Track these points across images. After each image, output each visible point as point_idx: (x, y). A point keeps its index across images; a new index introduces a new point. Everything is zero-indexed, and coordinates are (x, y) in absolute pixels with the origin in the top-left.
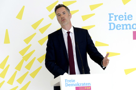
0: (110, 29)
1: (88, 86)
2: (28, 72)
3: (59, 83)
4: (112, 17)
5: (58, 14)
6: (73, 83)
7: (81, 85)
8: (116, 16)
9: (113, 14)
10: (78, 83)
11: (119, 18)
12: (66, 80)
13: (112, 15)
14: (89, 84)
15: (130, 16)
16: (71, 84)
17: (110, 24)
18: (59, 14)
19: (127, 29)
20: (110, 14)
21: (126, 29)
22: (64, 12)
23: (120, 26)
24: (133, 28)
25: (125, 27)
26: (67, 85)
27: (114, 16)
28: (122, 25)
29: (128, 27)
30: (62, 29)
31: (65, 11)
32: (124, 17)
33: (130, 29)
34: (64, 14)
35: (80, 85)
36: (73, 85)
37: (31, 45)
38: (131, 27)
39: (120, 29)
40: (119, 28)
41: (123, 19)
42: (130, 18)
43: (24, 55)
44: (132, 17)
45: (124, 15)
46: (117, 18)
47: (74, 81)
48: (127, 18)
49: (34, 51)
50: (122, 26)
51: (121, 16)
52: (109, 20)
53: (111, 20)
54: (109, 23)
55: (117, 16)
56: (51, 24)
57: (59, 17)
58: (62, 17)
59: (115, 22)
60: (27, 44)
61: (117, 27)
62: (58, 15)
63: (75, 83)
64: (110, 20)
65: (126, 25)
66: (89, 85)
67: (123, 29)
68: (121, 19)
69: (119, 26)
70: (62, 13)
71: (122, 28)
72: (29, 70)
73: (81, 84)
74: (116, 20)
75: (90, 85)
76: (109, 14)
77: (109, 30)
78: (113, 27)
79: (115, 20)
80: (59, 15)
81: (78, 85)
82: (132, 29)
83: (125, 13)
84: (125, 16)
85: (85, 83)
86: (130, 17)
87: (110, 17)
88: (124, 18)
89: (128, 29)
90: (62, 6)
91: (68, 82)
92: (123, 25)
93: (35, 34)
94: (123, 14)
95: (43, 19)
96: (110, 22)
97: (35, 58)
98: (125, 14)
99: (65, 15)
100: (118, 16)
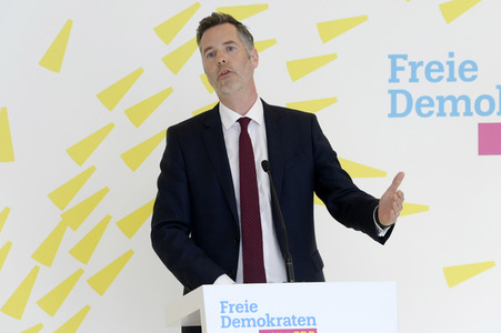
0: (393, 114)
1: (306, 327)
2: (80, 272)
3: (197, 314)
4: (402, 69)
5: (206, 50)
6: (250, 315)
7: (282, 322)
8: (414, 66)
9: (405, 57)
10: (268, 315)
11: (428, 71)
12: (225, 305)
13: (400, 62)
14: (311, 321)
15: (468, 66)
16: (243, 320)
17: (393, 93)
18: (210, 48)
19: (458, 115)
20: (393, 58)
21: (452, 115)
22: (231, 42)
23: (432, 104)
24: (480, 112)
25: (448, 106)
26: (227, 323)
27: (410, 64)
28: (438, 98)
29: (461, 106)
30: (222, 107)
31: (235, 39)
32: (446, 68)
33: (468, 113)
34: (231, 49)
35: (275, 322)
36: (251, 322)
37: (92, 169)
38: (473, 110)
39: (431, 113)
40: (425, 110)
41: (440, 78)
42: (468, 75)
43: (68, 207)
44: (475, 68)
45: (448, 63)
46: (421, 71)
47: (253, 308)
48: (456, 75)
49: (106, 190)
50: (437, 103)
51: (435, 67)
52: (390, 81)
53: (398, 81)
54: (390, 91)
55: (421, 63)
56: (169, 91)
57: (211, 59)
58: (221, 61)
59: (410, 88)
60: (80, 164)
61: (419, 106)
62: (209, 54)
63: (256, 316)
64: (394, 79)
65: (451, 98)
66: (309, 324)
67: (441, 113)
68: (434, 75)
69: (425, 102)
70: (220, 48)
71: (436, 109)
72: (86, 263)
73: (279, 319)
74: (417, 81)
75: (314, 324)
76: (390, 56)
77: (390, 116)
78: (403, 106)
79: (414, 79)
80: (211, 55)
81: (270, 322)
82: (475, 113)
83: (451, 55)
84: (451, 64)
85: (294, 318)
86: (467, 70)
87: (395, 69)
88: (446, 74)
89: (461, 114)
90: (224, 22)
91: (231, 311)
92: (441, 100)
93: (110, 127)
94: (444, 60)
95: (139, 72)
96: (395, 86)
97: (108, 218)
98: (451, 59)
99: (231, 53)
100: (425, 65)
